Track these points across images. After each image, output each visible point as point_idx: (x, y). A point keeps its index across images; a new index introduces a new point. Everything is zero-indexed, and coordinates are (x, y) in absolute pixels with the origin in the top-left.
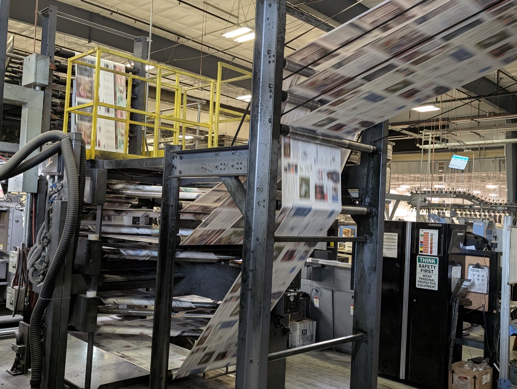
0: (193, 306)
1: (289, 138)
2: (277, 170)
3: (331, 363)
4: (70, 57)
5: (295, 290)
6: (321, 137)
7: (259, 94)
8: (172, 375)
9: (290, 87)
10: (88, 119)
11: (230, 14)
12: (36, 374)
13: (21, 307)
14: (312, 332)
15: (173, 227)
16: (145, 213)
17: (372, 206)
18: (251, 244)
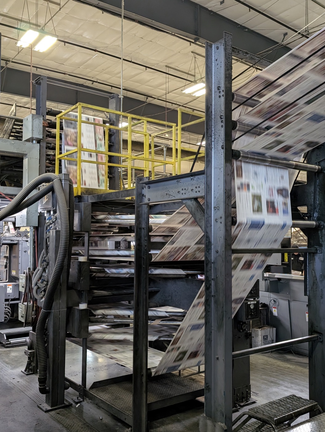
0: (167, 315)
1: (241, 161)
2: (231, 190)
3: (291, 364)
4: (58, 114)
5: (254, 299)
6: (270, 160)
7: (212, 125)
8: (151, 373)
9: (239, 117)
10: (75, 163)
11: (188, 74)
12: (42, 373)
13: (30, 320)
14: (272, 338)
15: (146, 246)
16: (124, 238)
17: (320, 220)
18: (211, 256)
